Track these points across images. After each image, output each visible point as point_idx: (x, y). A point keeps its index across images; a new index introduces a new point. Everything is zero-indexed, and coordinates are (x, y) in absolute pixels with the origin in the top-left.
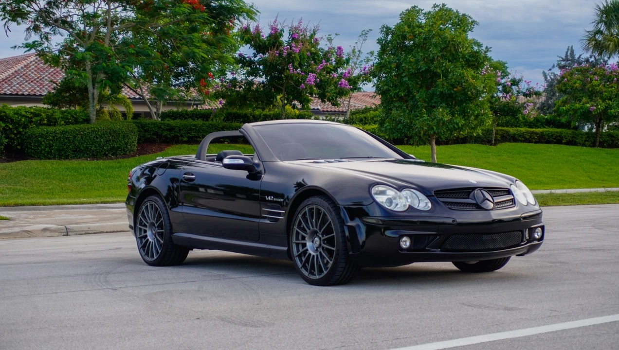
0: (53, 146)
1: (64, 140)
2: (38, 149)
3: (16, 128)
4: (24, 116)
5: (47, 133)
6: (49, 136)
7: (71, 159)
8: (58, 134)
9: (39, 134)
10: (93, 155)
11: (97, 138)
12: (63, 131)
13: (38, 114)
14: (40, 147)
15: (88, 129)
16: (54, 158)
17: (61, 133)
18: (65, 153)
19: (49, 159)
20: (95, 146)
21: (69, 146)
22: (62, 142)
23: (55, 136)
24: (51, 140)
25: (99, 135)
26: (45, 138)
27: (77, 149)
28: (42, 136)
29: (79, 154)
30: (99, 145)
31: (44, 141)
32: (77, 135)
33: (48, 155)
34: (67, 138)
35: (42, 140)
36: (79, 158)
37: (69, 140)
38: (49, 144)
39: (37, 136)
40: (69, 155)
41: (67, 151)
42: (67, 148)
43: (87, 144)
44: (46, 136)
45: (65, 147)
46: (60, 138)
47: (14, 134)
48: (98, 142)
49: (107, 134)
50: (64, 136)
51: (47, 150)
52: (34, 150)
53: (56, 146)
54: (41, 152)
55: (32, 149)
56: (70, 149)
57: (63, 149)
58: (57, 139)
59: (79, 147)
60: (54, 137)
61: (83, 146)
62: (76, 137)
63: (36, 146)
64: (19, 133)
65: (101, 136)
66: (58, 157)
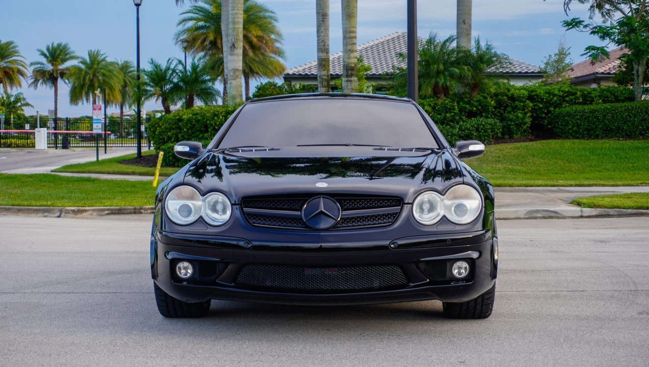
0: (581, 125)
1: (593, 119)
2: (566, 129)
3: (547, 108)
4: (556, 95)
5: (575, 112)
6: (577, 115)
7: (602, 139)
8: (586, 113)
9: (567, 112)
10: (627, 135)
11: (630, 117)
12: (593, 110)
13: (574, 93)
14: (567, 126)
15: (621, 107)
16: (583, 138)
17: (591, 112)
18: (595, 132)
19: (578, 138)
20: (628, 126)
21: (599, 125)
22: (590, 121)
23: (584, 115)
24: (579, 119)
25: (632, 114)
26: (573, 117)
27: (607, 128)
28: (569, 115)
29: (610, 134)
30: (633, 124)
31: (571, 120)
32: (608, 113)
33: (576, 135)
34: (596, 117)
35: (569, 119)
36: (611, 137)
37: (598, 119)
38: (577, 123)
39: (564, 115)
40: (599, 135)
41: (596, 131)
42: (596, 127)
43: (618, 124)
44: (574, 116)
45: (594, 126)
46: (589, 117)
47: (545, 114)
48: (631, 121)
49: (642, 113)
50: (593, 115)
51: (574, 129)
52: (562, 129)
53: (584, 125)
54: (568, 132)
55: (559, 128)
56: (600, 128)
57: (592, 129)
58: (585, 118)
59: (610, 127)
60: (582, 116)
61: (614, 126)
62: (606, 116)
63: (564, 125)
64: (549, 112)
65: (635, 115)
66: (587, 137)
